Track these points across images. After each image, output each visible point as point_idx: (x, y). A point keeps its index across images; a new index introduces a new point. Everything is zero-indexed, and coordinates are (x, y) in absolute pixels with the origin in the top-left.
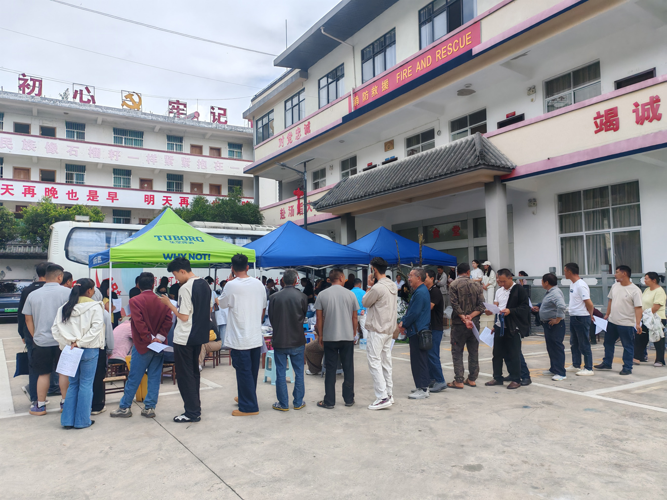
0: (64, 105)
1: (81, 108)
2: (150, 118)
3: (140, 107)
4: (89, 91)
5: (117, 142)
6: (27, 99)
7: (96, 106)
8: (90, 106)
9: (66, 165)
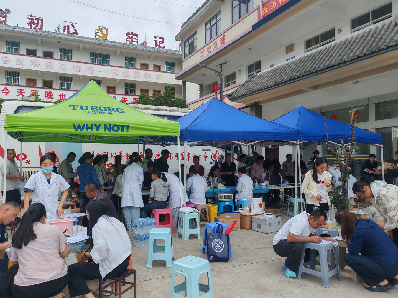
0: (57, 35)
1: (68, 38)
2: (113, 44)
3: (107, 37)
4: (73, 27)
5: (93, 62)
6: (33, 32)
7: (78, 37)
8: (74, 36)
9: (60, 77)
